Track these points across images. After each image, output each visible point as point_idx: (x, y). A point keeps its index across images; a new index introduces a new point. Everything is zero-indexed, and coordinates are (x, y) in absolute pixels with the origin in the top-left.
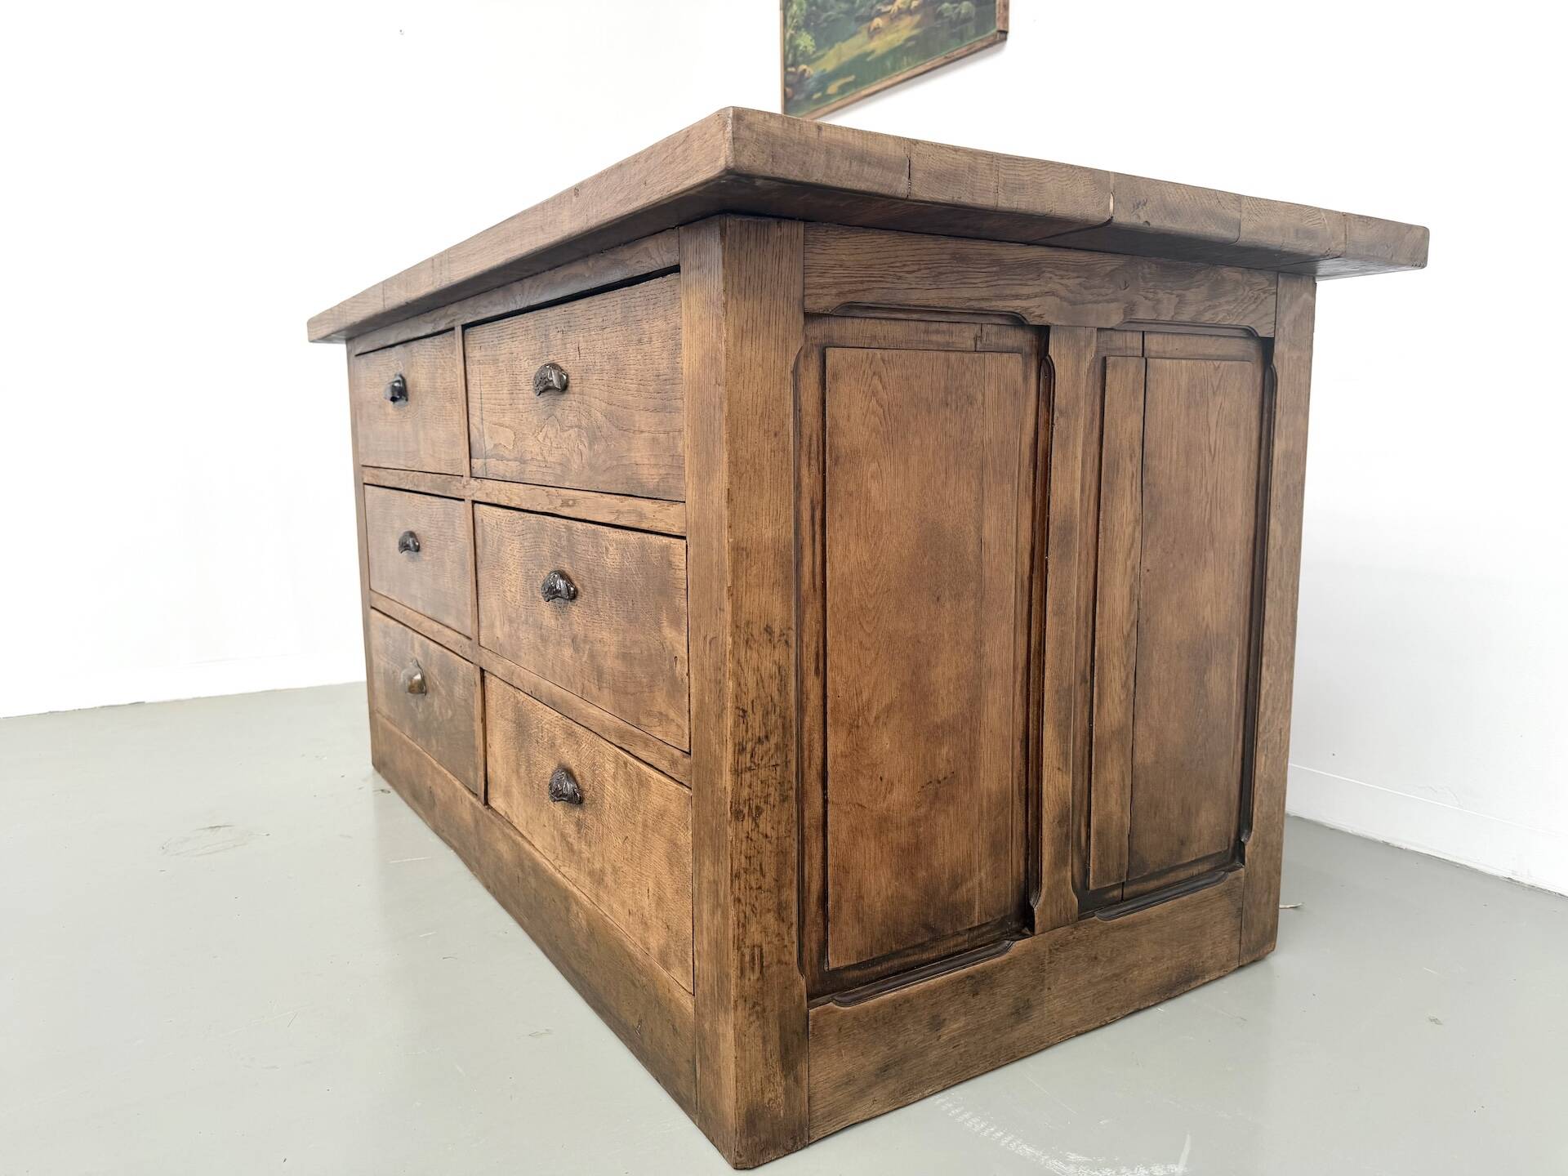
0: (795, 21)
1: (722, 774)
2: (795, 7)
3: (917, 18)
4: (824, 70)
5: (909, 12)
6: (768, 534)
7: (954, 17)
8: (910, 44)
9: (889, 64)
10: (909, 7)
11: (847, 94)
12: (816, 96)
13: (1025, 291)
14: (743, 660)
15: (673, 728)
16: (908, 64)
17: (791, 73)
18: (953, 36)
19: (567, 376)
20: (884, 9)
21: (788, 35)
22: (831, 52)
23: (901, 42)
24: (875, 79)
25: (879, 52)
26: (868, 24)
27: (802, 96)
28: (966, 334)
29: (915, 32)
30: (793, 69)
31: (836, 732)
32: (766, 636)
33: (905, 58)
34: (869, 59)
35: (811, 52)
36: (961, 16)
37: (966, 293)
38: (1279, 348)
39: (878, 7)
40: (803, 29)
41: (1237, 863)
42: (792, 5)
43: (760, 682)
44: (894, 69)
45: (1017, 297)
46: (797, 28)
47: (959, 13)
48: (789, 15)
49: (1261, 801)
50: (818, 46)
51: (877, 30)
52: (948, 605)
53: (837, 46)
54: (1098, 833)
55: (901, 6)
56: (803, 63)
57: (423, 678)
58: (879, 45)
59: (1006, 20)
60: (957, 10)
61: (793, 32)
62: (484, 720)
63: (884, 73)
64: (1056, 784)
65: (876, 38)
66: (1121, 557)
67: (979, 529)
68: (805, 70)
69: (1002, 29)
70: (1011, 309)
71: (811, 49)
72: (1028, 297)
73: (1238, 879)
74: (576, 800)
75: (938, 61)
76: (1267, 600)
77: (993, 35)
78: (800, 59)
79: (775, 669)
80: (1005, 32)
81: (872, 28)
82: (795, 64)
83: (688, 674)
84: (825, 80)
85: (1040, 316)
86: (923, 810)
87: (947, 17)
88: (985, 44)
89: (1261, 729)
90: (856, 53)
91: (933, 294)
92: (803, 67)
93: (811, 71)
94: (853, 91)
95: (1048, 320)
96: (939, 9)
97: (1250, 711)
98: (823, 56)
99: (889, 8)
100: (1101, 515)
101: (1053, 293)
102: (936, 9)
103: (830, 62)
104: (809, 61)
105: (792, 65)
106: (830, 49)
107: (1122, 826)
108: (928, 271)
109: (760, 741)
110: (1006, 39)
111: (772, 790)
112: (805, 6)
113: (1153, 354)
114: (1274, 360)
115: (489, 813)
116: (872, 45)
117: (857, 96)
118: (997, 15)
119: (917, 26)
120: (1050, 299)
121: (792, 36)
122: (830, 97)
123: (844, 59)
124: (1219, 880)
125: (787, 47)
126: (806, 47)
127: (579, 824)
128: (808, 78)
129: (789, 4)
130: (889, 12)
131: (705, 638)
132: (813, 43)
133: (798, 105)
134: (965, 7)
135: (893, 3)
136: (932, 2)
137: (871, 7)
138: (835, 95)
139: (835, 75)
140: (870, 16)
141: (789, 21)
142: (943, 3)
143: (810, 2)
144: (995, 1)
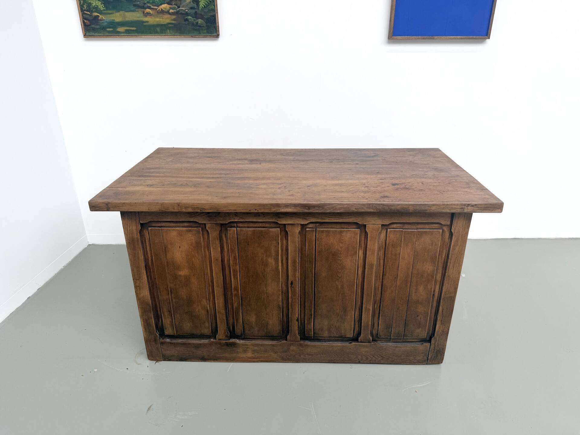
3: (174, 17)
4: (114, 20)
5: (168, 12)
7: (194, 23)
8: (170, 25)
16: (170, 33)
20: (153, 7)
22: (118, 14)
25: (150, 23)
26: (143, 10)
27: (98, 27)
29: (173, 22)
30: (88, 13)
34: (145, 24)
36: (199, 24)
39: (149, 5)
47: (197, 23)
51: (148, 14)
53: (122, 12)
55: (163, 9)
56: (95, 12)
58: (151, 20)
60: (196, 21)
65: (148, 17)
68: (98, 16)
71: (101, 8)
78: (94, 10)
80: (218, 35)
81: (145, 12)
82: (89, 10)
87: (191, 22)
92: (96, 14)
93: (103, 17)
96: (186, 17)
98: (111, 14)
99: (155, 7)
103: (117, 17)
105: (87, 11)
110: (219, 37)
116: (146, 19)
119: (174, 20)
122: (119, 32)
123: (127, 19)
126: (97, 6)
128: (101, 20)
130: (156, 9)
132: (103, 5)
133: (94, 30)
134: (200, 21)
135: (158, 6)
136: (181, 14)
137: (145, 4)
138: (123, 33)
139: (122, 24)
140: (143, 6)
142: (188, 16)
144: (216, 24)
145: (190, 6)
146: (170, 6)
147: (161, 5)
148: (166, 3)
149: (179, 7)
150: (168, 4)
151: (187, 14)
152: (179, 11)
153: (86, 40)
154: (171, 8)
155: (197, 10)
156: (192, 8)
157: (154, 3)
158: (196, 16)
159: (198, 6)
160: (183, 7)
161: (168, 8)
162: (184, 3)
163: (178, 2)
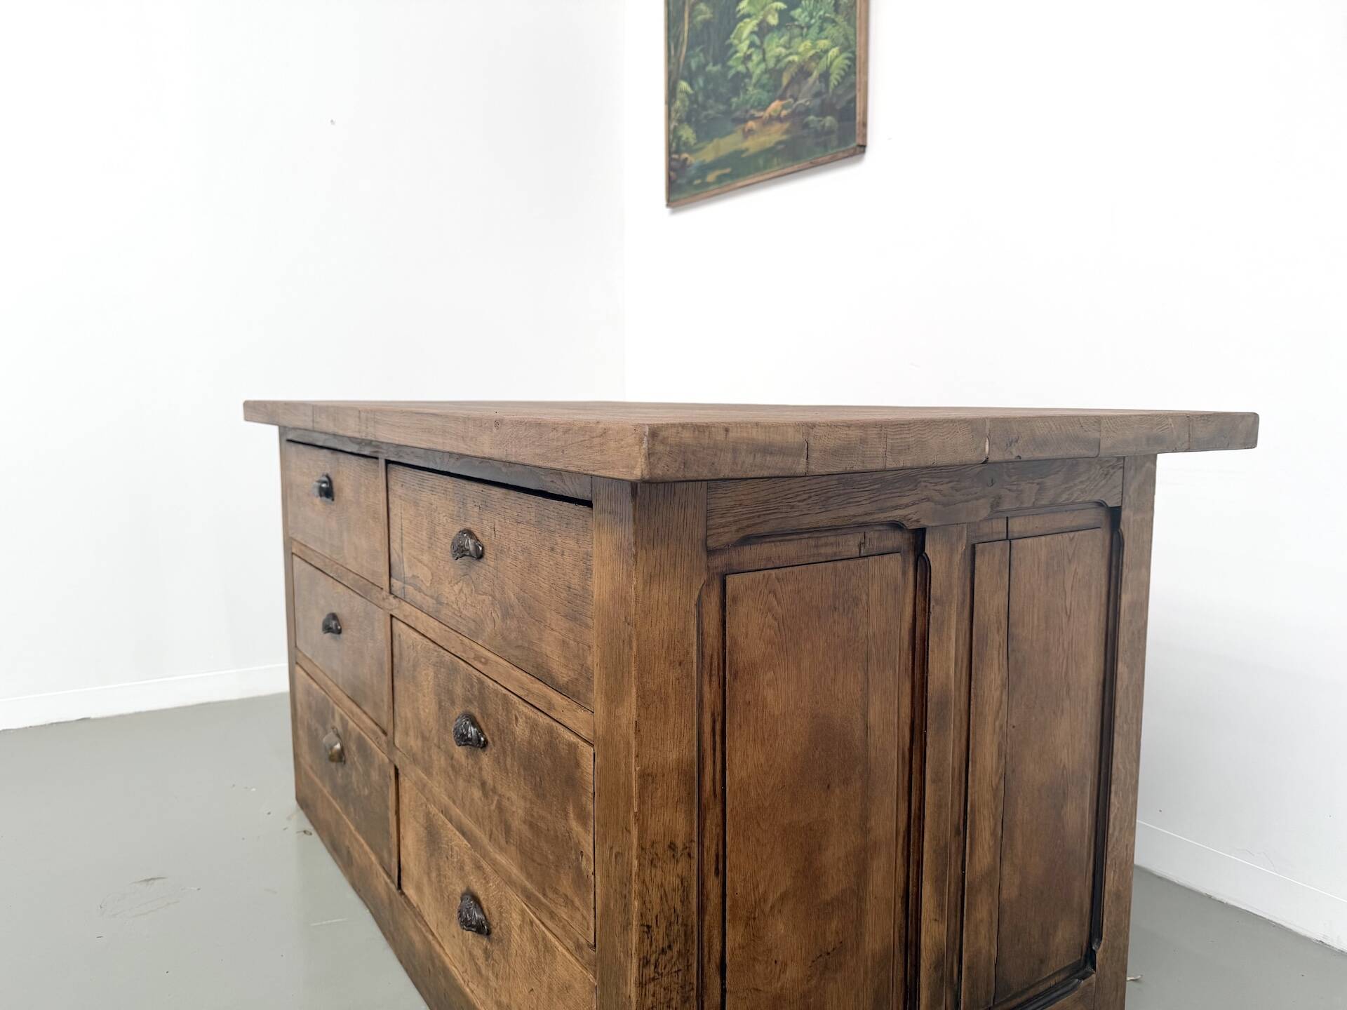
0: (678, 115)
1: (626, 984)
2: (678, 103)
3: (786, 125)
4: (704, 161)
5: (780, 119)
6: (673, 756)
7: (819, 128)
9: (761, 162)
10: (779, 115)
11: (724, 184)
12: (697, 182)
13: (905, 501)
14: (648, 879)
15: (579, 916)
16: (778, 164)
17: (675, 159)
19: (483, 548)
20: (758, 114)
21: (672, 127)
22: (710, 146)
23: (772, 144)
24: (749, 173)
25: (752, 151)
26: (742, 126)
28: (851, 543)
29: (784, 137)
30: (675, 156)
31: (734, 927)
32: (669, 853)
33: (775, 160)
35: (692, 143)
36: (826, 129)
37: (851, 511)
38: (1126, 514)
39: (752, 112)
40: (685, 123)
41: (1089, 968)
42: (675, 101)
43: (664, 897)
44: (765, 168)
45: (896, 507)
46: (680, 121)
47: (823, 126)
48: (672, 109)
49: (1110, 912)
50: (699, 139)
51: (751, 132)
52: (837, 791)
53: (715, 141)
54: (969, 968)
55: (773, 114)
56: (686, 151)
57: (342, 749)
58: (752, 145)
59: (865, 136)
60: (822, 123)
61: (677, 124)
62: (397, 812)
63: (758, 170)
64: (933, 933)
65: (750, 138)
66: (990, 719)
67: (865, 716)
68: (686, 159)
69: (861, 143)
70: (891, 519)
71: (692, 141)
72: (907, 506)
73: (1090, 985)
74: (482, 929)
76: (1116, 735)
77: (853, 148)
78: (683, 148)
79: (678, 881)
80: (864, 146)
81: (746, 130)
82: (678, 152)
83: (594, 874)
84: (705, 169)
85: (918, 521)
86: (813, 982)
87: (813, 128)
88: (846, 155)
89: (1109, 849)
91: (823, 517)
92: (685, 155)
93: (693, 160)
94: (729, 182)
95: (924, 523)
96: (806, 120)
97: (1100, 832)
99: (761, 114)
100: (973, 683)
101: (928, 499)
102: (804, 118)
103: (708, 154)
104: (691, 151)
105: (675, 152)
107: (990, 958)
108: (817, 498)
109: (663, 951)
110: (864, 152)
111: (674, 995)
112: (687, 103)
113: (1016, 535)
114: (1122, 527)
115: (401, 899)
117: (733, 186)
118: (857, 132)
119: (787, 132)
120: (925, 505)
121: (675, 128)
122: (708, 184)
124: (1074, 988)
125: (671, 137)
126: (688, 138)
127: (487, 954)
128: (689, 166)
129: (673, 100)
130: (761, 117)
131: (611, 848)
132: (694, 136)
134: (829, 121)
135: (764, 109)
136: (800, 113)
137: (747, 111)
138: (713, 183)
140: (745, 118)
141: (673, 114)
142: (809, 115)
143: (693, 99)
144: (855, 118)
145: (815, 90)
146: (783, 102)
147: (770, 104)
148: (777, 99)
149: (796, 100)
150: (782, 98)
151: (807, 111)
152: (795, 109)
153: (673, 212)
155: (824, 96)
156: (818, 94)
157: (759, 104)
158: (823, 111)
159: (827, 85)
160: (802, 98)
161: (779, 108)
162: (805, 88)
163: (796, 87)
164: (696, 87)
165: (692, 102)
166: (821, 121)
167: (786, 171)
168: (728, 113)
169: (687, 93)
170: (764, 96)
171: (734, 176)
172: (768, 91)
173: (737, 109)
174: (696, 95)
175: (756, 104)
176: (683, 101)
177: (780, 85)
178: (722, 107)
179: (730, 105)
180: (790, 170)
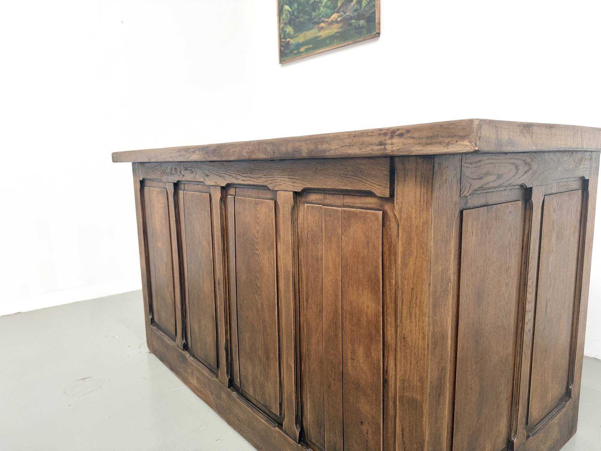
0: (284, 21)
2: (284, 16)
3: (341, 25)
4: (298, 42)
5: (337, 22)
7: (357, 26)
8: (337, 35)
9: (328, 41)
10: (337, 20)
11: (309, 52)
16: (337, 42)
17: (283, 42)
18: (356, 33)
20: (325, 20)
21: (281, 26)
25: (323, 37)
26: (317, 26)
29: (340, 30)
30: (284, 40)
33: (335, 40)
35: (292, 34)
36: (360, 26)
39: (323, 19)
40: (288, 25)
42: (282, 15)
46: (285, 24)
47: (359, 25)
48: (281, 18)
50: (295, 32)
51: (322, 28)
53: (304, 33)
55: (333, 19)
56: (289, 38)
58: (323, 34)
59: (380, 29)
60: (358, 23)
61: (283, 25)
65: (322, 31)
69: (378, 32)
71: (292, 33)
75: (350, 42)
77: (374, 34)
78: (287, 36)
80: (379, 33)
82: (284, 38)
84: (298, 46)
87: (354, 26)
88: (371, 37)
90: (313, 36)
92: (288, 40)
93: (292, 41)
94: (312, 51)
96: (350, 22)
99: (327, 20)
102: (349, 21)
103: (301, 38)
104: (291, 37)
105: (283, 38)
106: (301, 33)
110: (379, 36)
112: (289, 16)
116: (320, 34)
117: (313, 53)
118: (376, 27)
119: (340, 28)
121: (283, 27)
122: (301, 53)
125: (281, 31)
126: (290, 32)
128: (291, 44)
129: (281, 14)
130: (328, 21)
132: (293, 30)
133: (286, 55)
134: (362, 22)
135: (329, 18)
136: (347, 19)
137: (320, 19)
139: (303, 44)
140: (319, 22)
141: (282, 21)
142: (352, 20)
143: (292, 14)
144: (375, 21)
145: (355, 8)
146: (339, 14)
147: (332, 15)
148: (335, 13)
149: (345, 13)
150: (338, 12)
151: (351, 18)
152: (345, 17)
153: (282, 66)
154: (339, 16)
155: (359, 11)
156: (356, 10)
157: (326, 15)
158: (358, 18)
159: (361, 6)
160: (348, 12)
161: (337, 17)
162: (350, 8)
163: (345, 7)
164: (293, 8)
165: (291, 15)
166: (357, 23)
167: (340, 45)
168: (310, 20)
169: (288, 11)
170: (329, 11)
171: (315, 48)
172: (331, 9)
173: (315, 17)
174: (293, 11)
175: (324, 15)
176: (286, 15)
177: (337, 6)
178: (307, 17)
179: (311, 16)
180: (343, 45)
